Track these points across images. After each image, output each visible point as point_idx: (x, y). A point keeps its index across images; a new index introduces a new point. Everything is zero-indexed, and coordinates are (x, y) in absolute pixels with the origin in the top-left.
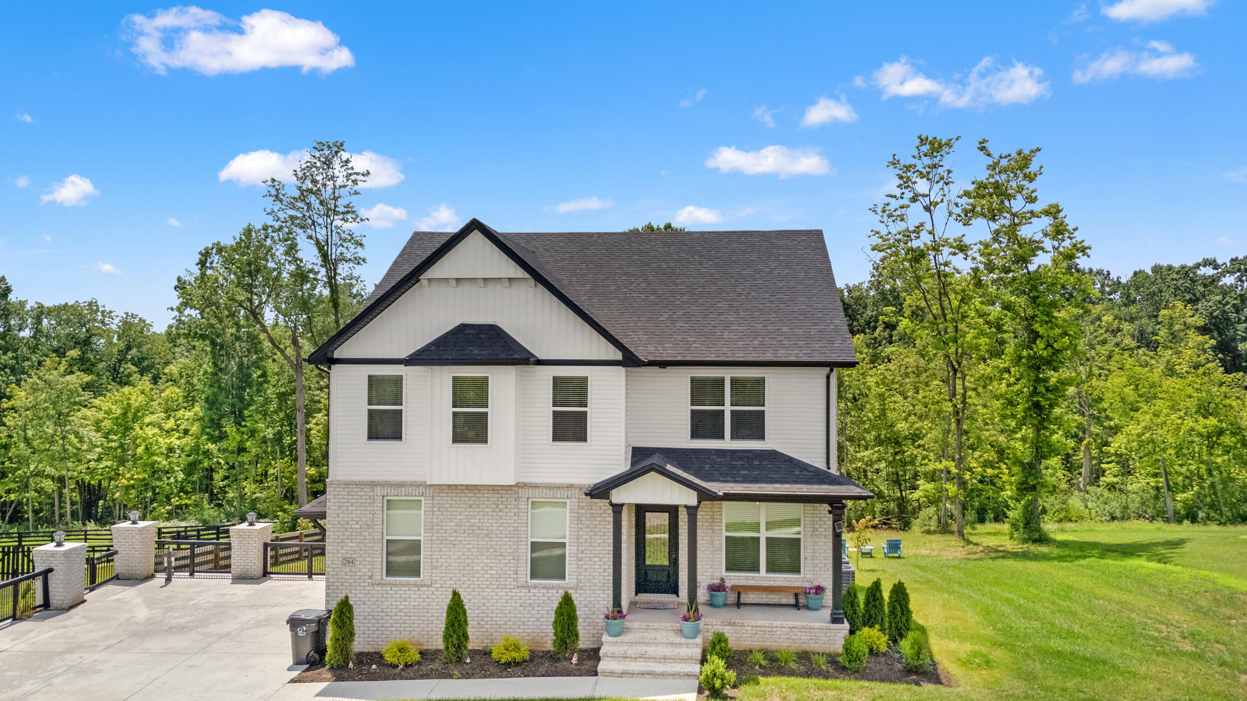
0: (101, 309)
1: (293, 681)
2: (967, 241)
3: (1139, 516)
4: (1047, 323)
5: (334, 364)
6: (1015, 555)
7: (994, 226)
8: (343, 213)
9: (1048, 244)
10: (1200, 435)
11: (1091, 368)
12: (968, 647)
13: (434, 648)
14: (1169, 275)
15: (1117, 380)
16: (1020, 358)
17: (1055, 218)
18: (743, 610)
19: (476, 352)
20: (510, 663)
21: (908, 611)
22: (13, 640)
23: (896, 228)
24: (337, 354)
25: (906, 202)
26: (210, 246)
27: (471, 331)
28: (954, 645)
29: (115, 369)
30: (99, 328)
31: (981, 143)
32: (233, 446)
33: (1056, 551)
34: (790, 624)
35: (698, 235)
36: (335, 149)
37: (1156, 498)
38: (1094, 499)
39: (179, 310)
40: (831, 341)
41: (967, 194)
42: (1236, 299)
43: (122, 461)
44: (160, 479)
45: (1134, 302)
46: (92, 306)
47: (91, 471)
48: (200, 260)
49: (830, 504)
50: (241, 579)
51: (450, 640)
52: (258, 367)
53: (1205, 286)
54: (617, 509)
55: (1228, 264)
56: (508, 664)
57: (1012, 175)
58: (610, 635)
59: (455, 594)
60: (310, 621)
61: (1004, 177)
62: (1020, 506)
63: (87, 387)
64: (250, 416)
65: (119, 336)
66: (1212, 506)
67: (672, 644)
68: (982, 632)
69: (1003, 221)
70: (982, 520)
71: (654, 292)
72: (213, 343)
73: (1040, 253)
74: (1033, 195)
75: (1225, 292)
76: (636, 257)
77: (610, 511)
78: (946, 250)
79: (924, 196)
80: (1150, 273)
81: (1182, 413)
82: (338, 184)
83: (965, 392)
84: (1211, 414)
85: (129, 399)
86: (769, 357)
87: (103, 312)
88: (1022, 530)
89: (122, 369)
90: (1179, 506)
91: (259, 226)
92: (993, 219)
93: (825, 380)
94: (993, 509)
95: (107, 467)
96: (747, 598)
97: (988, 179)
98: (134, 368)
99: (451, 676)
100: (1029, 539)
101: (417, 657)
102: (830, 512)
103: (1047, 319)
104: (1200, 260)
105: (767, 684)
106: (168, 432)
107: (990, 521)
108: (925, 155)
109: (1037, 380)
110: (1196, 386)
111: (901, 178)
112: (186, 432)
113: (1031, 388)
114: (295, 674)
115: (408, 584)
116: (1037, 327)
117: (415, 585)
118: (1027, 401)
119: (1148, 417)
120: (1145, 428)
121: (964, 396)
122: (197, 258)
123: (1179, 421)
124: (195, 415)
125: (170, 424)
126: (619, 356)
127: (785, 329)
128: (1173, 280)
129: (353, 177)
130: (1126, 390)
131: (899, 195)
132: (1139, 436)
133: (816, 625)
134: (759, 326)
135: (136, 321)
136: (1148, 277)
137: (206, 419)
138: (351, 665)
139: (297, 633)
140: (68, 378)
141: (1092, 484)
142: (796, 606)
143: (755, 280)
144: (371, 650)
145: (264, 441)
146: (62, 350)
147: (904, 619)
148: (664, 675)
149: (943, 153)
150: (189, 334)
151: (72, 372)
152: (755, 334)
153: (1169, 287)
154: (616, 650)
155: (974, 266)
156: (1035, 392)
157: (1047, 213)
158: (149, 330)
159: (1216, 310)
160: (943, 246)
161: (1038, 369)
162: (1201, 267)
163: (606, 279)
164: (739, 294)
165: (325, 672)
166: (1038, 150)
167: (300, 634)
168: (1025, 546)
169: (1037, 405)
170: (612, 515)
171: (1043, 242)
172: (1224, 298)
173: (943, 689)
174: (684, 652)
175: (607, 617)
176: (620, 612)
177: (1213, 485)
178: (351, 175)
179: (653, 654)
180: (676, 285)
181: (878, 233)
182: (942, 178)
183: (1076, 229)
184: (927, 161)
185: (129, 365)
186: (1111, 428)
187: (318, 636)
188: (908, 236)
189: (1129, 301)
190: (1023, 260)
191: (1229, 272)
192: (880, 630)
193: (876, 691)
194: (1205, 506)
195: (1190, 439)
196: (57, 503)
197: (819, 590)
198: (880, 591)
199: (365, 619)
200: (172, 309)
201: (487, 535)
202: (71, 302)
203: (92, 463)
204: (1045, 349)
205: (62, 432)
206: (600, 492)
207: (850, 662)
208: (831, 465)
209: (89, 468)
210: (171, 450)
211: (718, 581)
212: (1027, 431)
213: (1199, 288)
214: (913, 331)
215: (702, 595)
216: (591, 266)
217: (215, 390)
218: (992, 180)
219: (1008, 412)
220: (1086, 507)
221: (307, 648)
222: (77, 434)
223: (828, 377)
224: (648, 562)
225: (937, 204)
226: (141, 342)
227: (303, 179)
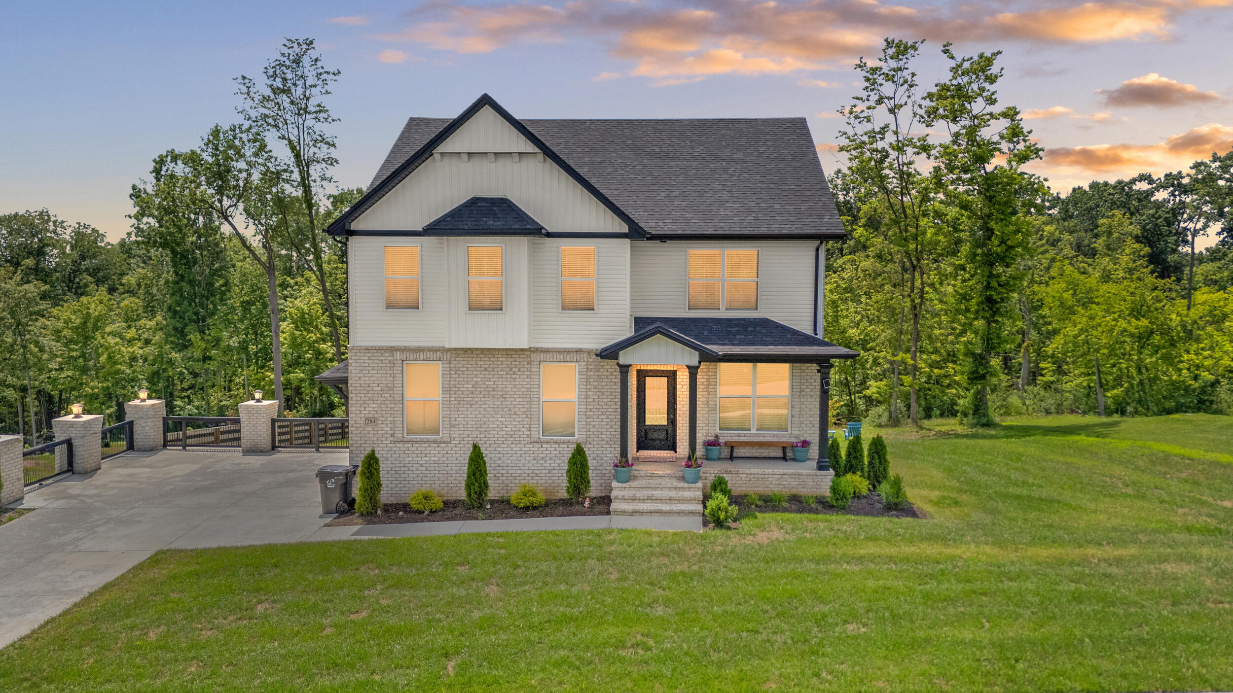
0: (53, 219)
1: (326, 525)
2: (930, 141)
3: (1072, 411)
4: (1002, 220)
5: (351, 235)
6: (964, 436)
7: (955, 128)
8: (316, 112)
9: (1005, 146)
10: (1132, 335)
11: (1033, 275)
12: (937, 493)
13: (454, 498)
14: (1105, 190)
15: (1057, 288)
16: (975, 255)
17: (1013, 120)
18: (735, 461)
19: (491, 223)
20: (528, 507)
21: (886, 461)
22: (46, 500)
23: (861, 129)
24: (354, 226)
25: (872, 103)
26: (165, 154)
27: (484, 204)
28: (925, 492)
29: (70, 281)
30: (51, 238)
31: (945, 46)
32: (198, 354)
33: (1002, 433)
34: (781, 471)
35: (687, 122)
36: (305, 47)
37: (1088, 395)
38: (1032, 396)
39: (136, 217)
40: (821, 216)
41: (930, 96)
42: (1168, 212)
43: (84, 370)
44: (124, 388)
45: (1071, 217)
46: (44, 216)
47: (53, 381)
48: (155, 167)
49: (819, 364)
50: (252, 451)
51: (472, 487)
52: (221, 276)
53: (1140, 200)
54: (624, 369)
55: (1163, 179)
56: (527, 508)
57: (974, 77)
58: (618, 482)
59: (476, 447)
60: (339, 474)
61: (966, 79)
62: (970, 394)
63: (44, 296)
64: (214, 325)
65: (71, 246)
66: (1140, 401)
67: (676, 488)
68: (948, 483)
69: (962, 123)
70: (928, 416)
71: (650, 174)
72: (173, 251)
73: (997, 153)
74: (993, 97)
75: (1158, 205)
76: (629, 142)
77: (618, 373)
78: (910, 150)
79: (889, 98)
80: (1088, 189)
81: (1116, 316)
82: (308, 83)
83: (924, 287)
84: (1143, 316)
85: (88, 308)
86: (763, 230)
87: (55, 222)
88: (970, 417)
89: (77, 280)
90: (1109, 401)
91: (226, 127)
92: (954, 120)
93: (814, 253)
94: (939, 407)
95: (68, 376)
96: (739, 452)
97: (951, 80)
98: (90, 279)
99: (476, 519)
100: (977, 424)
101: (441, 505)
102: (819, 371)
103: (1002, 217)
104: (1136, 175)
105: (764, 518)
106: (129, 341)
107: (936, 417)
108: (891, 58)
109: (991, 276)
110: (1131, 290)
111: (868, 80)
112: (147, 342)
113: (985, 283)
114: (328, 520)
115: (428, 441)
116: (992, 224)
117: (435, 442)
118: (981, 296)
119: (1085, 319)
120: (1082, 330)
121: (922, 291)
122: (151, 166)
123: (1113, 323)
124: (157, 324)
125: (132, 333)
126: (625, 229)
127: (777, 206)
128: (1110, 194)
129: (324, 76)
130: (1065, 295)
131: (865, 98)
132: (1075, 337)
133: (804, 472)
134: (753, 204)
135: (89, 231)
136: (1085, 192)
137: (170, 328)
138: (379, 512)
139: (326, 485)
140: (26, 286)
141: (1029, 384)
142: (784, 458)
143: (745, 162)
144: (394, 502)
145: (229, 348)
146: (15, 260)
147: (881, 468)
148: (670, 513)
149: (908, 56)
150: (148, 242)
151: (28, 282)
152: (749, 211)
153: (1106, 201)
154: (627, 493)
155: (936, 165)
156: (988, 287)
157: (1005, 115)
158: (102, 241)
159: (1148, 224)
160: (907, 146)
161: (992, 264)
162: (1137, 183)
163: (603, 162)
164: (732, 176)
165: (355, 517)
166: (999, 53)
167: (329, 486)
168: (974, 430)
169: (989, 300)
170: (619, 377)
171: (1000, 143)
172: (1157, 212)
173: (920, 521)
174: (687, 494)
175: (616, 466)
176: (627, 461)
177: (1141, 383)
178: (320, 74)
179: (659, 496)
180: (671, 167)
181: (845, 133)
182: (906, 81)
183: (1030, 132)
184: (893, 64)
185: (85, 275)
186: (1048, 332)
187: (346, 487)
188: (874, 137)
189: (1066, 216)
190: (982, 160)
191: (1162, 187)
192: (861, 476)
193: (862, 523)
194: (1133, 401)
195: (1122, 339)
196: (20, 412)
197: (805, 444)
198: (861, 444)
199: (388, 473)
200: (130, 217)
201: (502, 396)
202: (21, 212)
203: (54, 372)
204: (999, 246)
205: (22, 340)
206: (610, 353)
207: (837, 500)
208: (818, 332)
209: (49, 378)
210: (134, 359)
211: (713, 438)
212: (980, 324)
213: (1133, 202)
214: (867, 239)
215: (700, 451)
216: (586, 150)
217: (178, 298)
218: (955, 82)
219: (963, 307)
220: (1024, 404)
221: (336, 498)
222: (37, 344)
223: (817, 250)
224: (647, 423)
225: (901, 106)
226: (95, 252)
227: (274, 76)
